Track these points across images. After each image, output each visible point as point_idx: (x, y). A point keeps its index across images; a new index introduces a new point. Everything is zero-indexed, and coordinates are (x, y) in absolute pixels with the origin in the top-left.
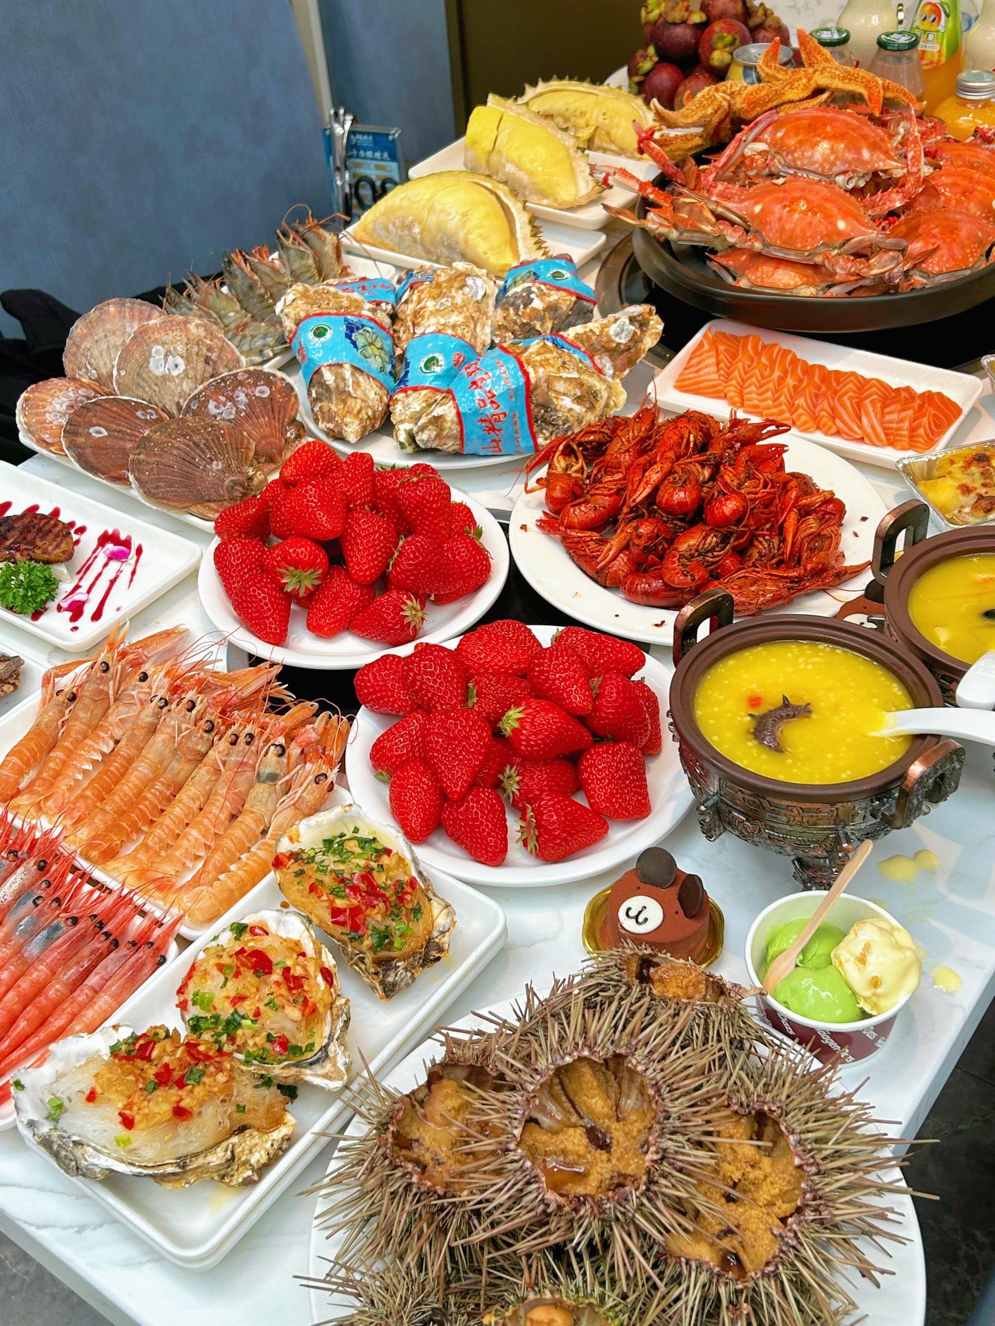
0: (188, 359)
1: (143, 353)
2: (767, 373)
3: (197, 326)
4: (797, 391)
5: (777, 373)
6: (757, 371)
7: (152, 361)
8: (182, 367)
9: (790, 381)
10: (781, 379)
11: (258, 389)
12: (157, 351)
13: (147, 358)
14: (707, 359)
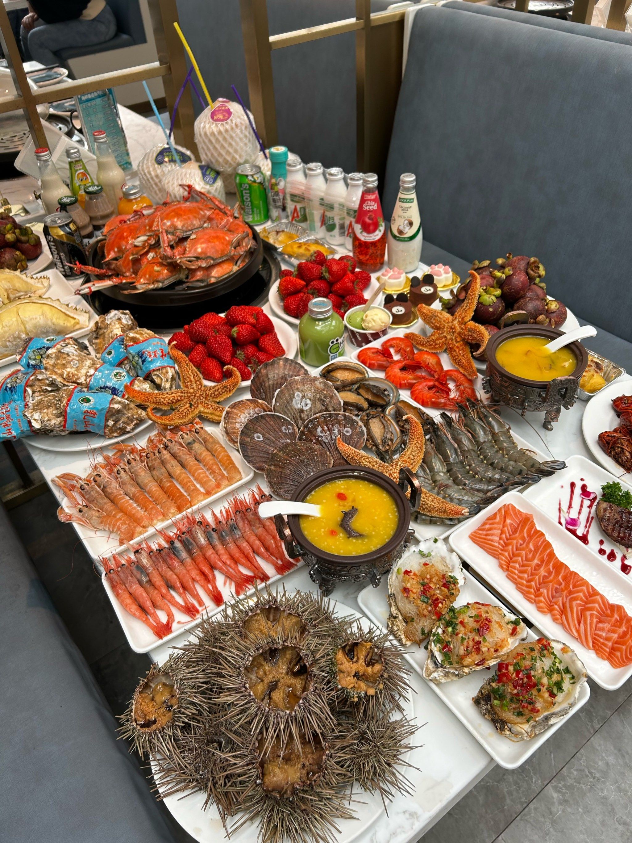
0: (313, 401)
1: (290, 395)
2: (530, 556)
3: (320, 383)
4: (544, 582)
5: (536, 561)
6: (524, 553)
7: (294, 400)
8: (309, 406)
9: (542, 572)
10: (538, 566)
11: (346, 429)
12: (298, 395)
13: (292, 397)
14: (495, 529)
